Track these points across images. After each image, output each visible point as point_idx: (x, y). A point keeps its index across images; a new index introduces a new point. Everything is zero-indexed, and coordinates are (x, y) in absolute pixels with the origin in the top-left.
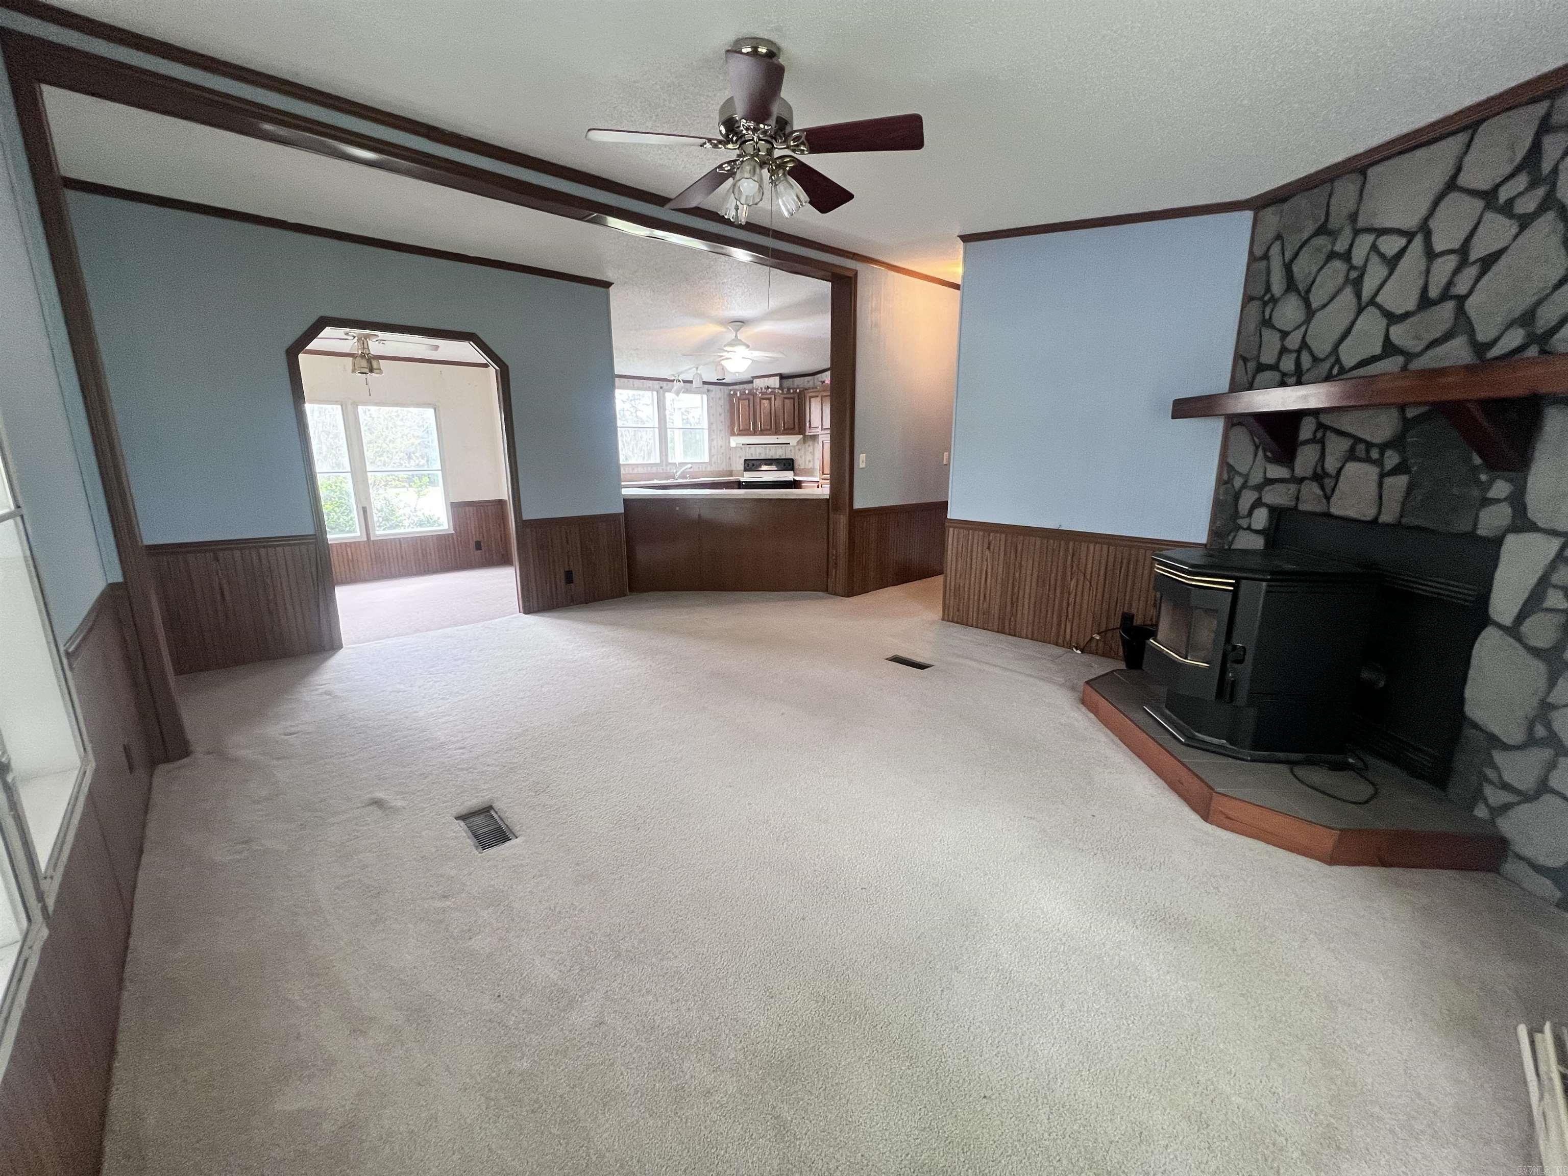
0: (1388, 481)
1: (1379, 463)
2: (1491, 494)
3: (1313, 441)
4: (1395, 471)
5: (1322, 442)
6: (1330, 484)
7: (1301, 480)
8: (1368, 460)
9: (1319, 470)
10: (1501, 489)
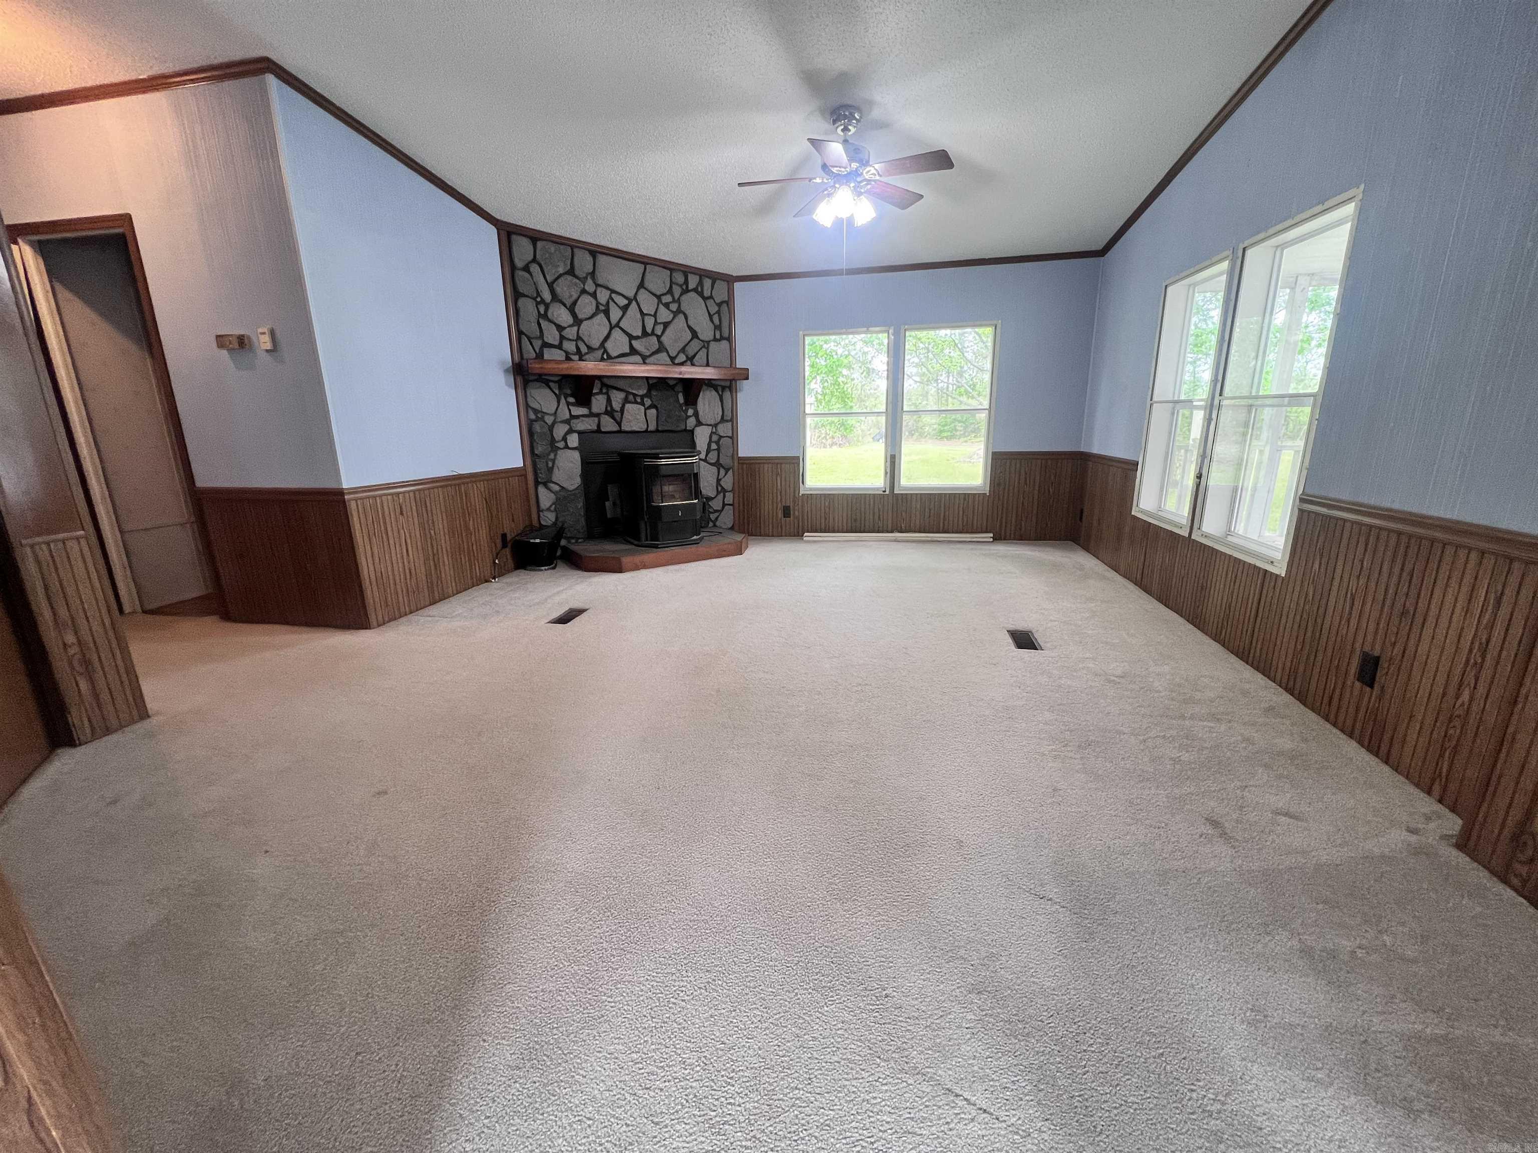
0: (648, 411)
1: (643, 404)
2: (688, 414)
3: (601, 392)
4: (650, 407)
5: (607, 393)
6: (617, 416)
7: (598, 415)
8: (636, 402)
9: (609, 409)
10: (690, 412)
